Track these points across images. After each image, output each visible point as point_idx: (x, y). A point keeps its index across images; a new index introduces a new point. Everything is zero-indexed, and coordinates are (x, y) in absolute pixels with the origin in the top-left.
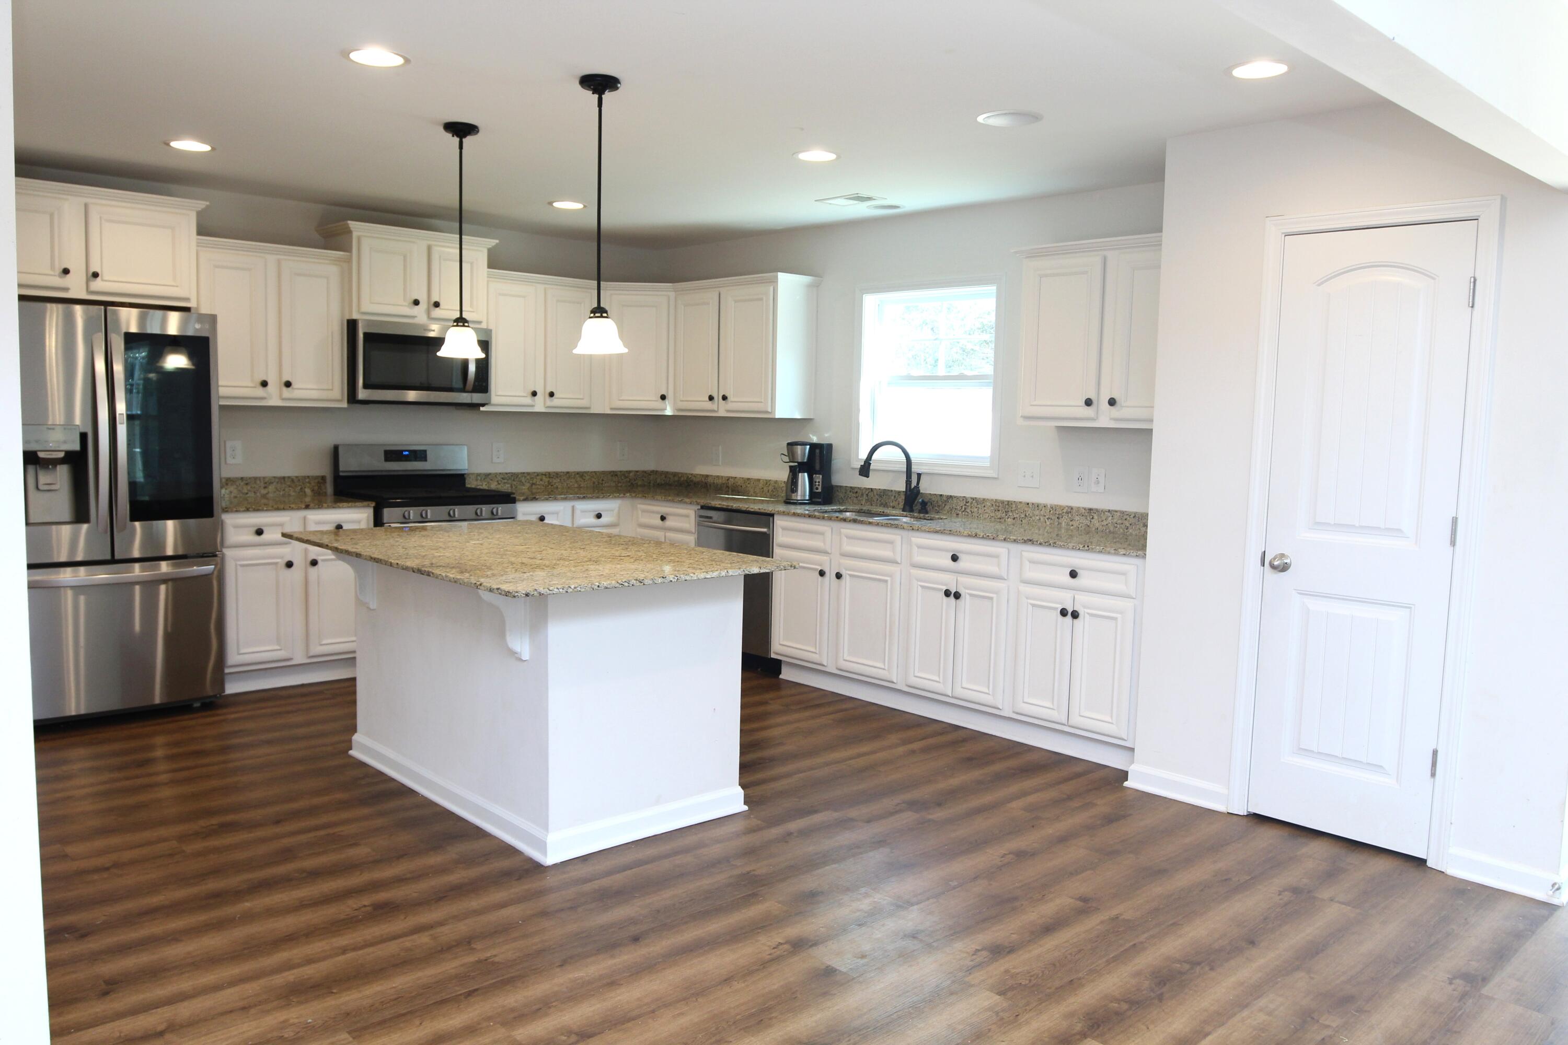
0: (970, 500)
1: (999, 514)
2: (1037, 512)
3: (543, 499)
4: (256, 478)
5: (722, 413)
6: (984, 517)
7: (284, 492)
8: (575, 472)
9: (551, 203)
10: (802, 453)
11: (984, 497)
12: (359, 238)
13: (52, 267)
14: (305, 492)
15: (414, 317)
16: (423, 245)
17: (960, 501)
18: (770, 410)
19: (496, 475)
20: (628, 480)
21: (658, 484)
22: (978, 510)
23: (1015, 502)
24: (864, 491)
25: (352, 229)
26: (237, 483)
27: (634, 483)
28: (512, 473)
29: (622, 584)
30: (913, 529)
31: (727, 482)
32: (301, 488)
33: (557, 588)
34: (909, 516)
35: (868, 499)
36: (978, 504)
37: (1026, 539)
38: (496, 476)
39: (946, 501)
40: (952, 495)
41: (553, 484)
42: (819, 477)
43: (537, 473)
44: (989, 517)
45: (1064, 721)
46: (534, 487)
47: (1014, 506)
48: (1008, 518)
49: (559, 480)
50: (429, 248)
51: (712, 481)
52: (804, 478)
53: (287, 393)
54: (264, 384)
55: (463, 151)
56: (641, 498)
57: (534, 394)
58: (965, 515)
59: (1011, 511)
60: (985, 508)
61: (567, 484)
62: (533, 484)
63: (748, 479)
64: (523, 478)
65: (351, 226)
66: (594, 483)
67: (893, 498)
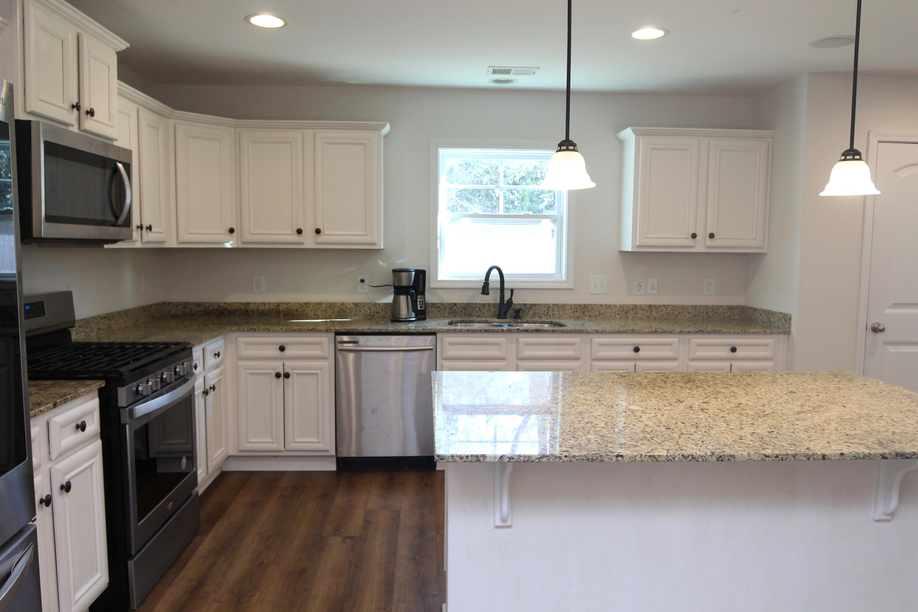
0: (552, 306)
1: (577, 314)
2: (609, 310)
5: (308, 245)
6: (565, 317)
9: (249, 16)
11: (564, 303)
17: (543, 307)
21: (173, 315)
22: (559, 313)
23: (590, 304)
24: (447, 306)
30: (598, 332)
31: (276, 308)
36: (559, 309)
39: (529, 308)
40: (535, 303)
44: (569, 317)
47: (590, 307)
48: (585, 316)
50: (79, 39)
51: (255, 308)
58: (547, 317)
59: (588, 311)
60: (565, 311)
63: (306, 304)
67: (477, 309)
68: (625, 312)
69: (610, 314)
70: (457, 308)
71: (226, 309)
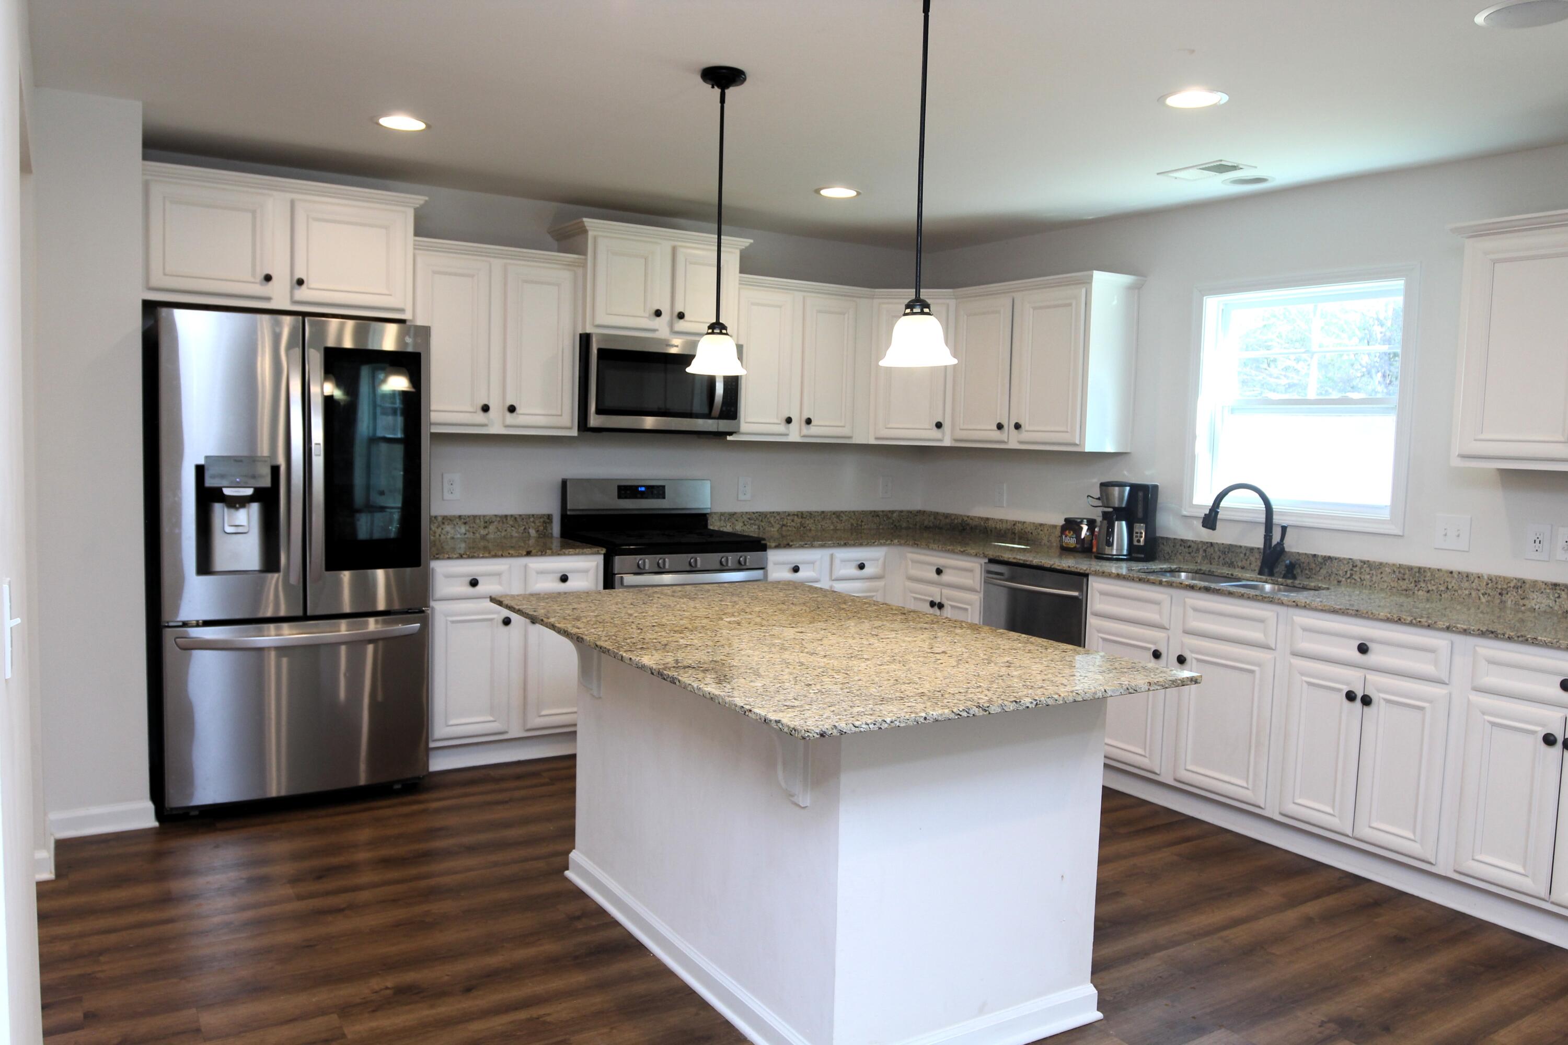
0: (1359, 564)
1: (1404, 585)
2: (1466, 584)
3: (797, 545)
4: (475, 517)
5: (1013, 445)
6: (1381, 586)
7: (505, 533)
8: (831, 512)
9: (817, 191)
10: (1119, 497)
11: (1381, 561)
12: (595, 238)
13: (254, 274)
14: (529, 533)
15: (654, 330)
16: (667, 246)
17: (1344, 564)
18: (1077, 442)
19: (742, 514)
20: (891, 521)
21: (926, 527)
22: (1371, 577)
23: (1430, 569)
24: (1200, 546)
25: (587, 228)
26: (455, 522)
27: (897, 525)
28: (760, 512)
29: (959, 714)
31: (1013, 527)
32: (525, 529)
33: (867, 724)
34: (1270, 581)
35: (1206, 556)
36: (1371, 570)
37: (1484, 630)
38: (742, 516)
39: (1321, 563)
40: (1332, 555)
41: (806, 525)
42: (1140, 528)
43: (788, 512)
44: (1389, 587)
45: (1543, 892)
46: (784, 528)
47: (1429, 574)
48: (1418, 590)
49: (812, 521)
50: (674, 250)
51: (994, 526)
52: (1121, 528)
53: (510, 418)
54: (486, 409)
55: (725, 105)
56: (912, 546)
57: (789, 421)
58: (1350, 583)
59: (1424, 580)
60: (1382, 575)
61: (822, 526)
62: (784, 525)
63: (1041, 525)
64: (773, 518)
65: (586, 224)
66: (852, 525)
67: (1242, 555)
68: (1499, 591)
69: (1467, 592)
70: (1214, 551)
71: (968, 524)
